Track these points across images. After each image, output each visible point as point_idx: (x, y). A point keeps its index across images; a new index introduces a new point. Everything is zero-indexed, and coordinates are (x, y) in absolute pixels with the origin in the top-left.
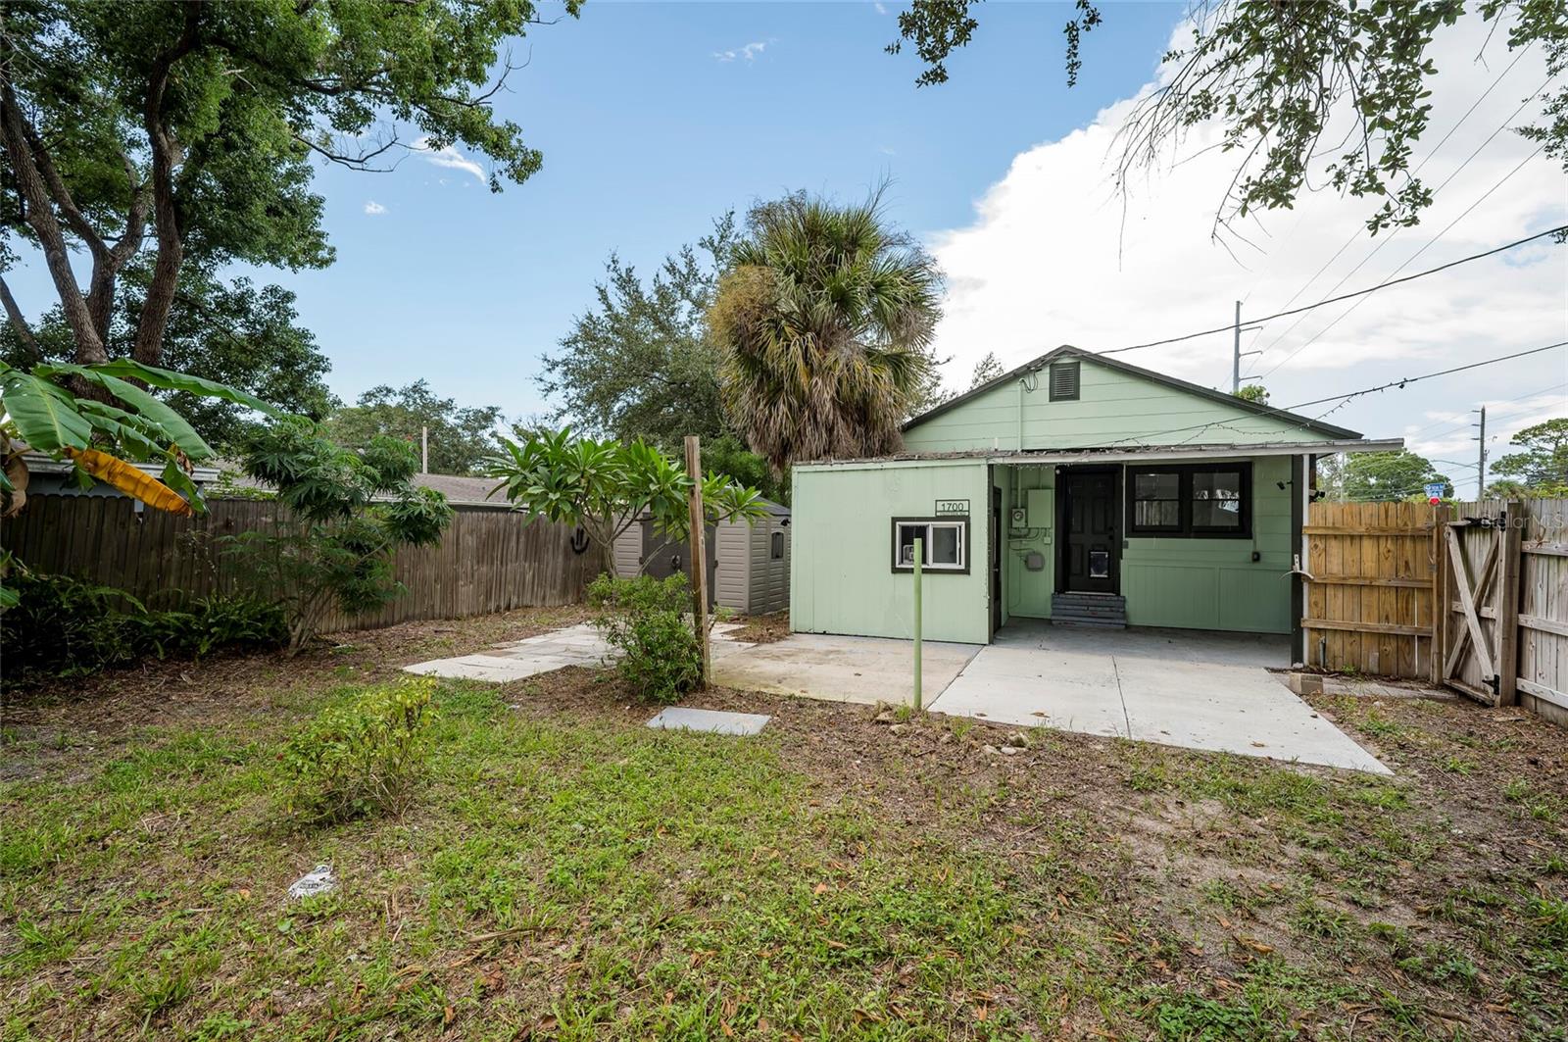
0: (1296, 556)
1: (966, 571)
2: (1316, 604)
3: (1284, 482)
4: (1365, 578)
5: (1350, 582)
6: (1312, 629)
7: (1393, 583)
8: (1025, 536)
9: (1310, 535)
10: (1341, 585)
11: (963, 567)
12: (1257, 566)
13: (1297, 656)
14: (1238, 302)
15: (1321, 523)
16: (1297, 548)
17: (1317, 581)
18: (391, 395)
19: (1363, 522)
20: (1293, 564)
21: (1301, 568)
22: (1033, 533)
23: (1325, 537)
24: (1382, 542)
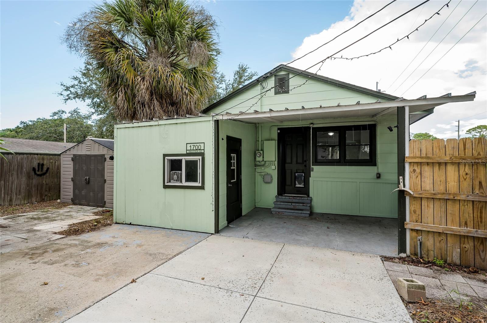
0: (401, 177)
1: (202, 188)
2: (415, 212)
3: (392, 126)
4: (450, 194)
5: (439, 196)
6: (412, 230)
7: (471, 198)
8: (263, 166)
9: (410, 163)
10: (433, 199)
11: (200, 185)
12: (379, 181)
13: (402, 249)
14: (377, 82)
15: (418, 154)
16: (401, 172)
17: (415, 195)
18: (64, 113)
19: (447, 153)
20: (399, 183)
21: (404, 186)
22: (267, 164)
23: (421, 164)
24: (462, 167)
